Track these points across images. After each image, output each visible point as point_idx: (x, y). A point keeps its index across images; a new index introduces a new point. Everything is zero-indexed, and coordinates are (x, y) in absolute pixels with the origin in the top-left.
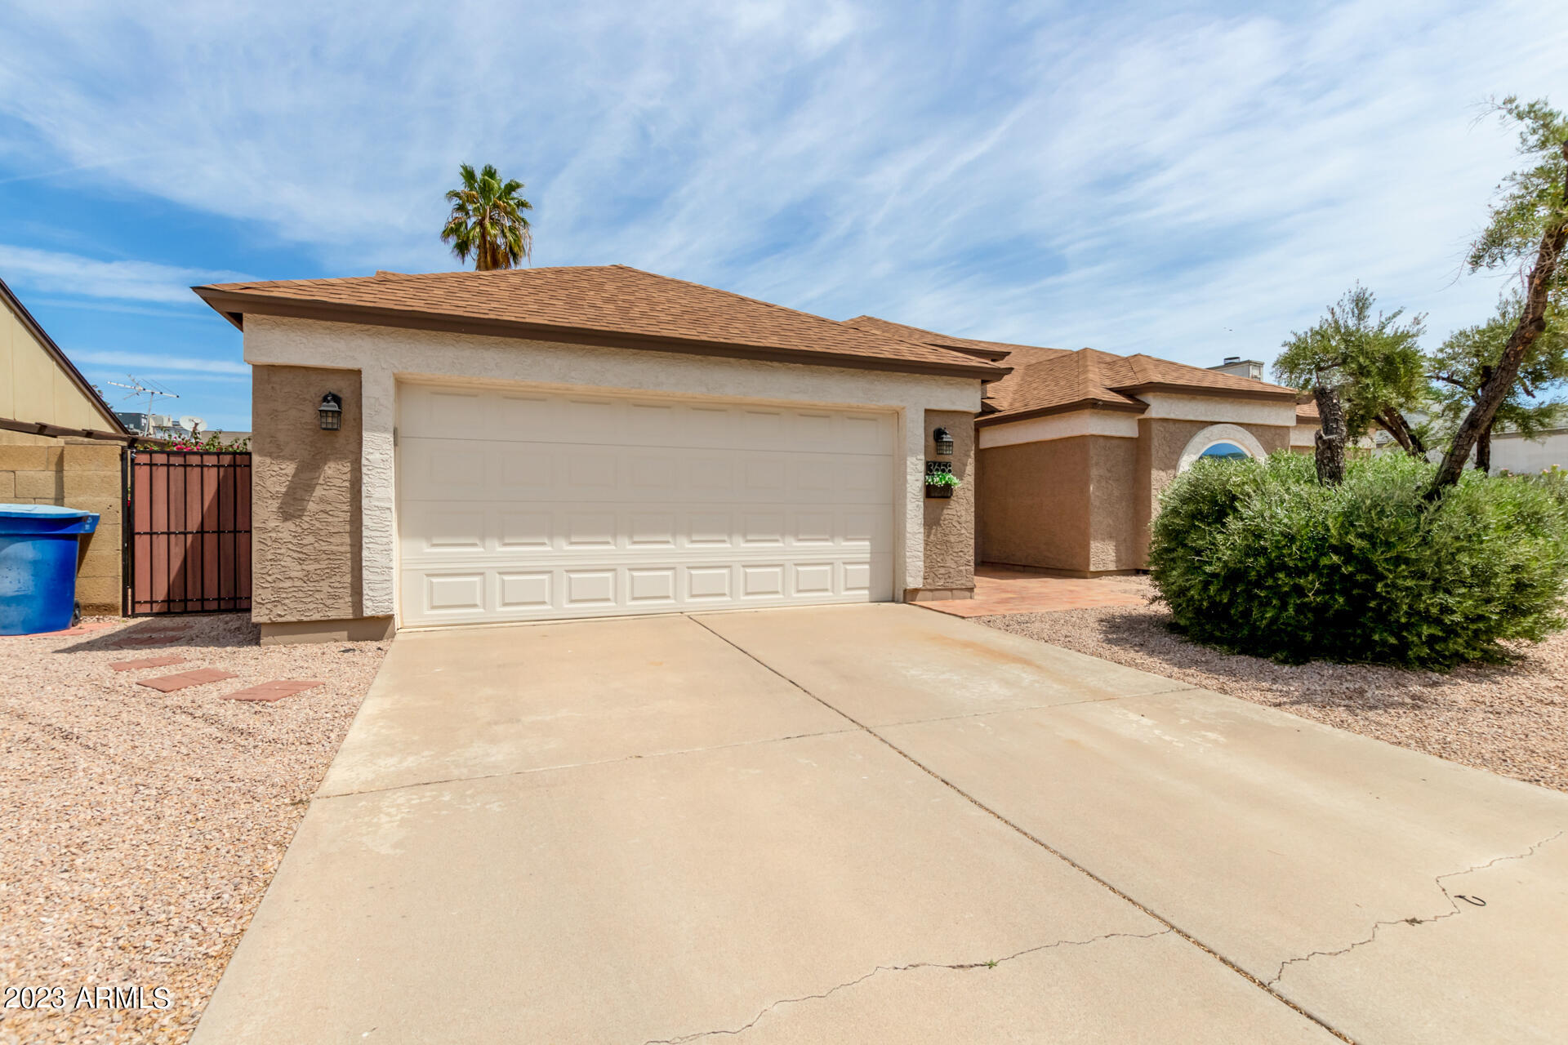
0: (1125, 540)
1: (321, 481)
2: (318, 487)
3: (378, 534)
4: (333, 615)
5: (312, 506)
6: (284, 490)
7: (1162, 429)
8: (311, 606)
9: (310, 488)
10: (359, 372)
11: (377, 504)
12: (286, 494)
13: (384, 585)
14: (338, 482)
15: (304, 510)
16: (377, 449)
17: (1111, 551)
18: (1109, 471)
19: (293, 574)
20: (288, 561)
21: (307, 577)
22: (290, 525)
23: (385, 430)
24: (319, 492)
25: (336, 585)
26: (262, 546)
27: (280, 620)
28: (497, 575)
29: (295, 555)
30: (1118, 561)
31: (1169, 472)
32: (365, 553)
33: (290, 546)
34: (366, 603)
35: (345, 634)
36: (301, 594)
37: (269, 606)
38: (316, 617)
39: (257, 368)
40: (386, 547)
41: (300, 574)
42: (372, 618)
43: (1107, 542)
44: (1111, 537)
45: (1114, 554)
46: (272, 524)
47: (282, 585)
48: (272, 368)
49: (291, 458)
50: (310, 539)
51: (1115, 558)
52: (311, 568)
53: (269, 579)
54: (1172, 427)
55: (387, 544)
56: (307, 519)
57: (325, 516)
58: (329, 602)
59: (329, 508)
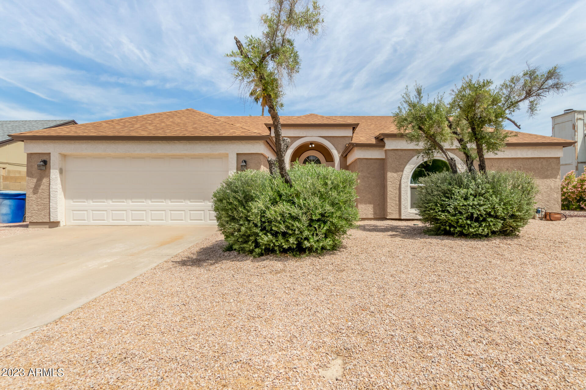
0: (379, 205)
1: (42, 184)
2: (42, 186)
3: (54, 198)
4: (45, 221)
5: (40, 191)
6: (33, 186)
7: (394, 154)
8: (40, 218)
9: (40, 186)
10: (50, 153)
11: (53, 190)
12: (34, 187)
13: (56, 213)
14: (46, 184)
15: (38, 192)
16: (54, 174)
17: (370, 209)
18: (369, 174)
19: (35, 209)
20: (34, 206)
21: (38, 210)
22: (35, 196)
23: (56, 169)
24: (42, 187)
25: (45, 212)
26: (28, 202)
27: (32, 221)
28: (91, 211)
29: (36, 204)
30: (375, 213)
31: (399, 173)
32: (51, 204)
33: (35, 202)
34: (51, 218)
35: (48, 226)
36: (37, 215)
37: (30, 217)
38: (41, 221)
39: (28, 154)
40: (56, 202)
41: (37, 209)
42: (53, 222)
43: (368, 205)
44: (370, 203)
45: (372, 211)
46: (31, 196)
47: (33, 212)
48: (31, 154)
49: (35, 177)
50: (39, 200)
51: (373, 213)
52: (39, 207)
53: (30, 210)
54: (401, 153)
55: (56, 201)
56: (38, 194)
57: (43, 193)
58: (43, 217)
59: (44, 191)
